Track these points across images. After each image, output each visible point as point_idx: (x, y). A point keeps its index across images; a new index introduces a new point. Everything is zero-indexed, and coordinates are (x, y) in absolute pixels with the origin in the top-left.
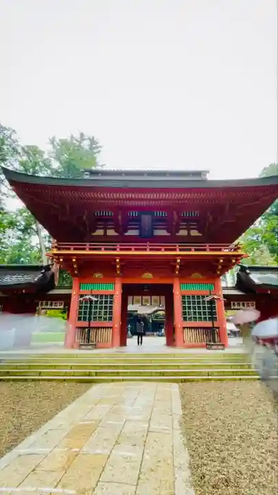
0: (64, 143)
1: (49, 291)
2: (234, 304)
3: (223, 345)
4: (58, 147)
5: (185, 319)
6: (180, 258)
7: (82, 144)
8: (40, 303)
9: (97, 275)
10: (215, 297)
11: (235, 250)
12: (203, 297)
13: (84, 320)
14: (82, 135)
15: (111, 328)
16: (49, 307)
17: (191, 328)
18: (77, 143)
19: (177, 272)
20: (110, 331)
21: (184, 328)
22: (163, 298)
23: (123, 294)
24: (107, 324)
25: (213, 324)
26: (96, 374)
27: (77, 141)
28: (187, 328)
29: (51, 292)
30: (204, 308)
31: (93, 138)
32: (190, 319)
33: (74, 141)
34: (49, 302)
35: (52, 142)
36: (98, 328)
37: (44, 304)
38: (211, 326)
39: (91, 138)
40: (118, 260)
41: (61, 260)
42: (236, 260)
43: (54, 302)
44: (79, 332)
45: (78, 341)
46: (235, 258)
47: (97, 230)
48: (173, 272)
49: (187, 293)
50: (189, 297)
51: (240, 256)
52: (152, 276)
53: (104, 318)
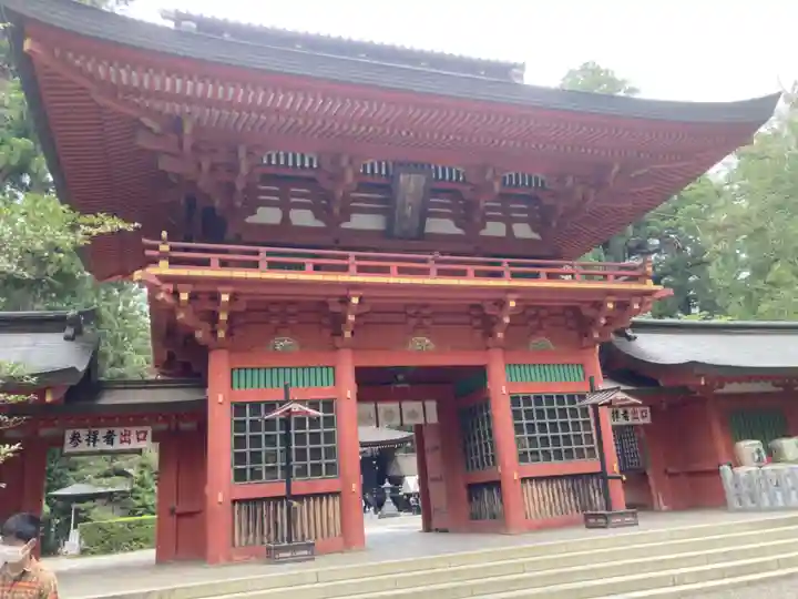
6: (517, 296)
8: (69, 434)
9: (281, 343)
15: (335, 494)
16: (102, 445)
17: (539, 479)
20: (335, 503)
21: (524, 480)
22: (432, 406)
24: (323, 484)
28: (531, 479)
29: (107, 400)
34: (102, 432)
37: (83, 437)
42: (641, 304)
43: (118, 431)
44: (244, 513)
45: (244, 540)
46: (639, 299)
47: (260, 210)
48: (490, 334)
49: (521, 391)
50: (527, 400)
51: (650, 293)
52: (432, 347)
53: (297, 470)
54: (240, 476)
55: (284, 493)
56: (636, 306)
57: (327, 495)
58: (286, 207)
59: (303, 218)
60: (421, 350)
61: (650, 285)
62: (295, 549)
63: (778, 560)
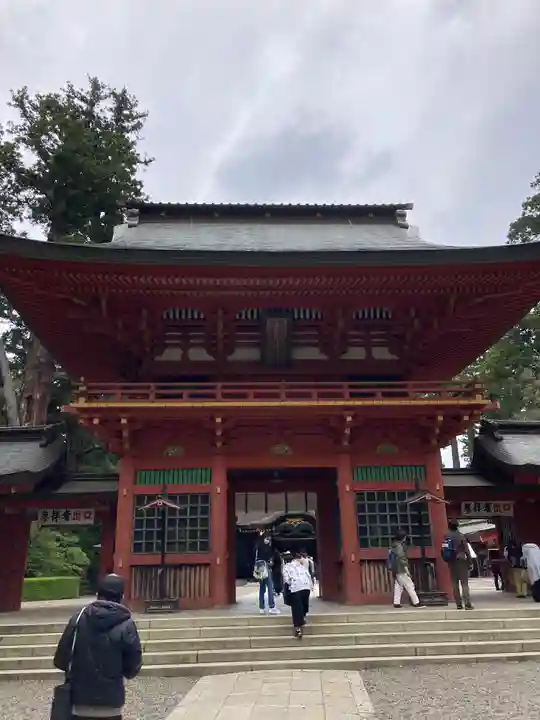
0: (49, 105)
1: (59, 486)
2: (467, 507)
3: (443, 595)
4: (36, 114)
5: (363, 543)
6: (352, 413)
7: (96, 110)
8: (41, 512)
9: (172, 451)
10: (428, 497)
11: (469, 395)
12: (402, 496)
13: (147, 550)
14: (96, 86)
15: (207, 565)
16: (61, 521)
17: (376, 562)
18: (85, 106)
19: (346, 443)
20: (205, 574)
21: (362, 561)
22: (313, 497)
23: (228, 492)
24: (199, 557)
25: (423, 553)
26: (198, 659)
27: (83, 99)
28: (369, 561)
29: (63, 490)
30: (404, 518)
31: (124, 92)
32: (375, 543)
33: (77, 101)
34: (62, 512)
35: (20, 101)
36: (180, 566)
37: (50, 515)
38: (419, 555)
39: (119, 91)
40: (219, 420)
41: (96, 421)
42: (470, 416)
43: (72, 511)
44: (138, 575)
45: (137, 595)
46: (469, 412)
47: (167, 351)
48: (338, 442)
49: (366, 488)
50: (371, 496)
51: (479, 407)
52: (290, 453)
53: (190, 545)
54: (137, 548)
55: (159, 562)
56: (466, 418)
57: (200, 565)
58: (185, 348)
59: (199, 355)
60: (281, 455)
61: (479, 400)
62: (162, 604)
63: (523, 644)
